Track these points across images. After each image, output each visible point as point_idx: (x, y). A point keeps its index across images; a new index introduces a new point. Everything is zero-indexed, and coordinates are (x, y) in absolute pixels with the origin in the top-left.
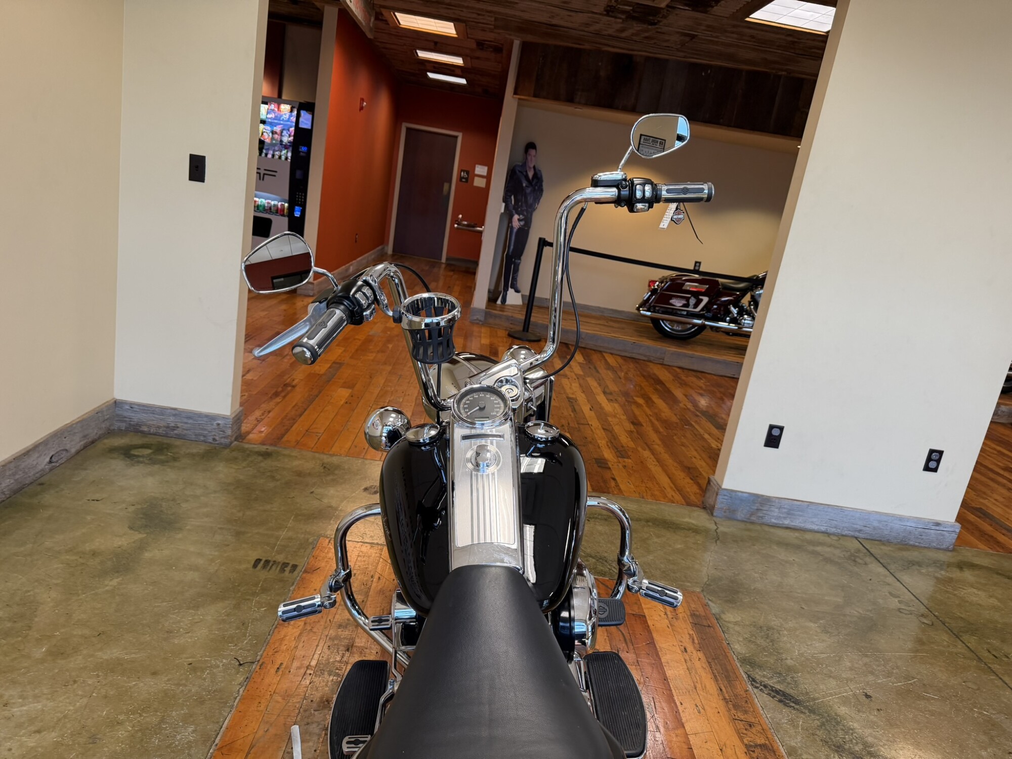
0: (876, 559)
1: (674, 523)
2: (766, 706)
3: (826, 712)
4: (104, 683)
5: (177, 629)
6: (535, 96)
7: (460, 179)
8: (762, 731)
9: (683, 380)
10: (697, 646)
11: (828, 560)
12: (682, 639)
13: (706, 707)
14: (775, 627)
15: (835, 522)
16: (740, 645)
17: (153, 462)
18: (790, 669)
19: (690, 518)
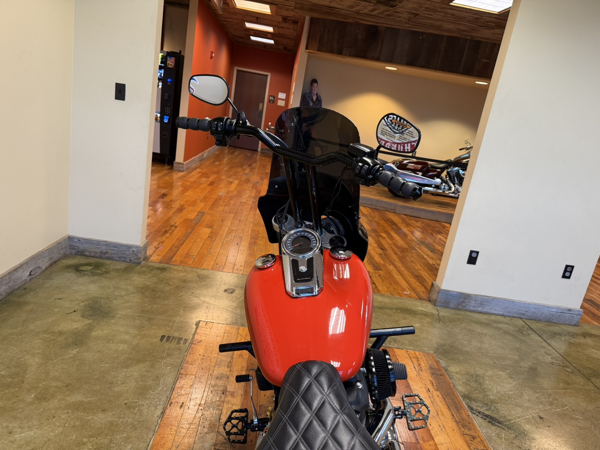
0: (535, 331)
1: (413, 311)
2: (481, 426)
3: (518, 429)
4: (72, 417)
5: (116, 381)
6: (318, 50)
7: (269, 101)
8: (481, 442)
9: (408, 222)
10: (436, 388)
11: (506, 333)
12: (426, 384)
13: (445, 427)
14: (481, 375)
15: (508, 309)
16: (461, 386)
17: (94, 274)
18: (492, 401)
19: (422, 307)
